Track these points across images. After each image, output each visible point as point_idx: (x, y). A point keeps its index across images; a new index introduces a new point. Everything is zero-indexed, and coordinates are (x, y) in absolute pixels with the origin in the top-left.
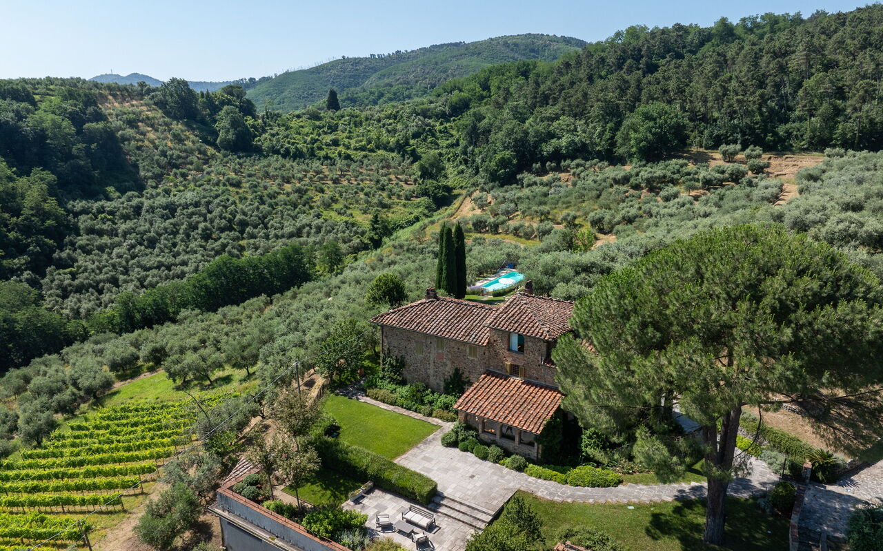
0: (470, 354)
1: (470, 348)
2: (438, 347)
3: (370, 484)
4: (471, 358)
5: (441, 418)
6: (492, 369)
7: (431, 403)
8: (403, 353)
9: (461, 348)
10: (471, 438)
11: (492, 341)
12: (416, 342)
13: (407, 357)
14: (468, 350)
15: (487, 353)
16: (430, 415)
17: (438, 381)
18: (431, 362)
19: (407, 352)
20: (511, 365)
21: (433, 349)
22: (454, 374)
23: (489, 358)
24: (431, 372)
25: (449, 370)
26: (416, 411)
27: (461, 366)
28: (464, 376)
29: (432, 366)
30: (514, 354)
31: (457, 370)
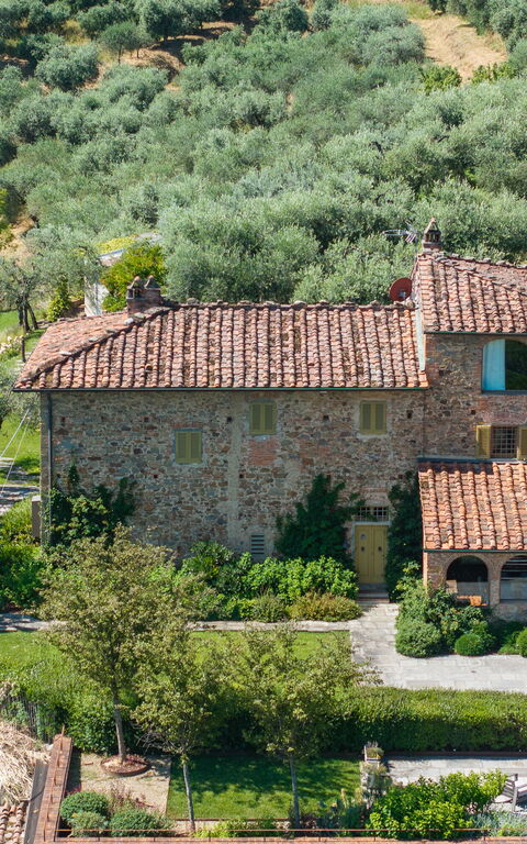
0: (365, 426)
1: (366, 409)
2: (255, 425)
3: (372, 751)
4: (365, 438)
5: (319, 615)
6: (433, 453)
7: (273, 584)
8: (129, 470)
9: (336, 413)
10: (476, 621)
11: (435, 375)
12: (176, 427)
13: (145, 482)
14: (357, 417)
15: (418, 414)
16: (285, 616)
17: (256, 529)
18: (232, 477)
19: (141, 466)
20: (494, 428)
21: (236, 436)
22: (311, 498)
23: (425, 424)
24: (231, 506)
25: (294, 486)
26: (235, 616)
27: (333, 468)
28: (344, 494)
29: (233, 489)
30: (500, 399)
31: (321, 482)
